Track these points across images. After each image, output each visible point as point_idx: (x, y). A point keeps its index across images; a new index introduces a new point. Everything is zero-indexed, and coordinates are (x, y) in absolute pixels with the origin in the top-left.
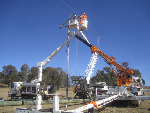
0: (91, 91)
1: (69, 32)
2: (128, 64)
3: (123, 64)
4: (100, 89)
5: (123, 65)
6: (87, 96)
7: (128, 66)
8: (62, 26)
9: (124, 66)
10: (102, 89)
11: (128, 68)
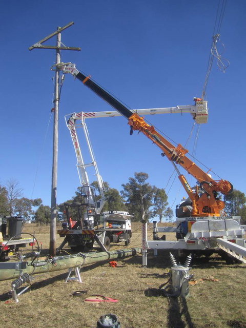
0: (103, 232)
1: (59, 62)
2: (147, 177)
3: (138, 176)
4: (119, 226)
5: (136, 177)
6: (92, 244)
7: (146, 182)
8: (40, 45)
9: (139, 181)
10: (122, 227)
11: (146, 185)
